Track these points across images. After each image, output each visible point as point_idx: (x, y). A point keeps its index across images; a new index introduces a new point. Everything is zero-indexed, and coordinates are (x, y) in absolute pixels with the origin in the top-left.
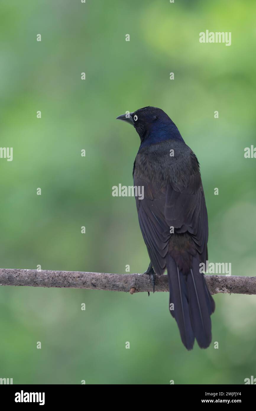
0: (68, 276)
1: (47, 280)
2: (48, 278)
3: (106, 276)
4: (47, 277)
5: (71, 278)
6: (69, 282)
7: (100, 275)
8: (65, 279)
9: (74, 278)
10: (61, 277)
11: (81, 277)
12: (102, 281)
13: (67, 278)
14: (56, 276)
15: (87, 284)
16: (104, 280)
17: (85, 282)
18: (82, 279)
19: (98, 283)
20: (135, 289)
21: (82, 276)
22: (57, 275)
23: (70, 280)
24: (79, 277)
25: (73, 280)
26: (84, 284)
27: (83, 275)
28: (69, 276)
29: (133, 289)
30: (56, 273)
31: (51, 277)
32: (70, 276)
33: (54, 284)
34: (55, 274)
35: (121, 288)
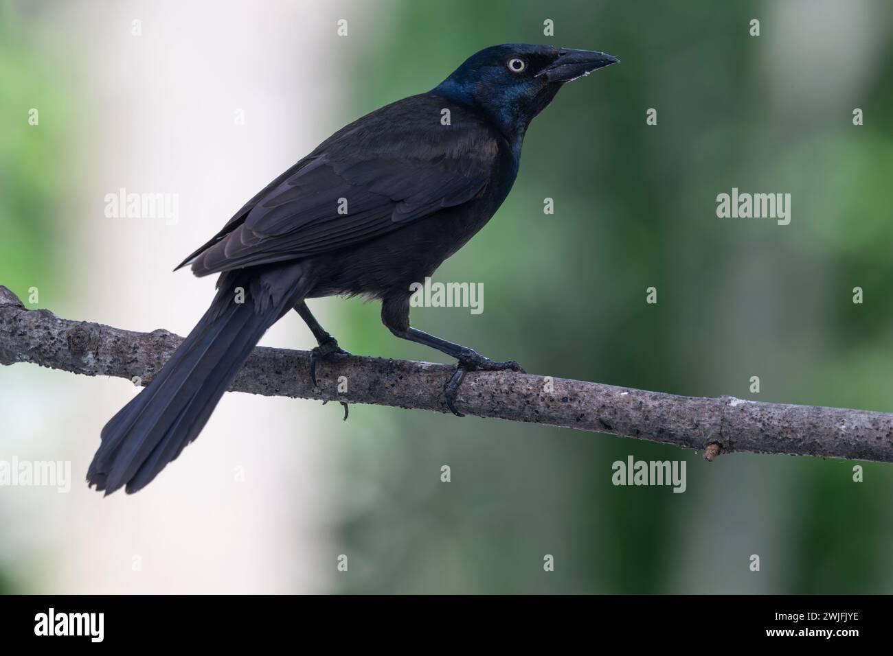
0: (535, 394)
1: (476, 402)
2: (480, 395)
3: (641, 403)
4: (476, 393)
5: (543, 399)
6: (537, 412)
7: (625, 396)
8: (528, 402)
9: (552, 400)
10: (515, 395)
11: (571, 400)
12: (627, 416)
13: (530, 399)
14: (501, 392)
15: (587, 420)
16: (633, 414)
17: (583, 415)
18: (575, 405)
19: (618, 420)
20: (720, 446)
21: (574, 397)
22: (505, 388)
23: (539, 405)
24: (564, 400)
25: (548, 406)
26: (578, 420)
27: (576, 395)
28: (538, 395)
29: (715, 447)
30: (502, 381)
31: (486, 392)
32: (542, 395)
33: (496, 412)
34: (498, 383)
35: (682, 439)
